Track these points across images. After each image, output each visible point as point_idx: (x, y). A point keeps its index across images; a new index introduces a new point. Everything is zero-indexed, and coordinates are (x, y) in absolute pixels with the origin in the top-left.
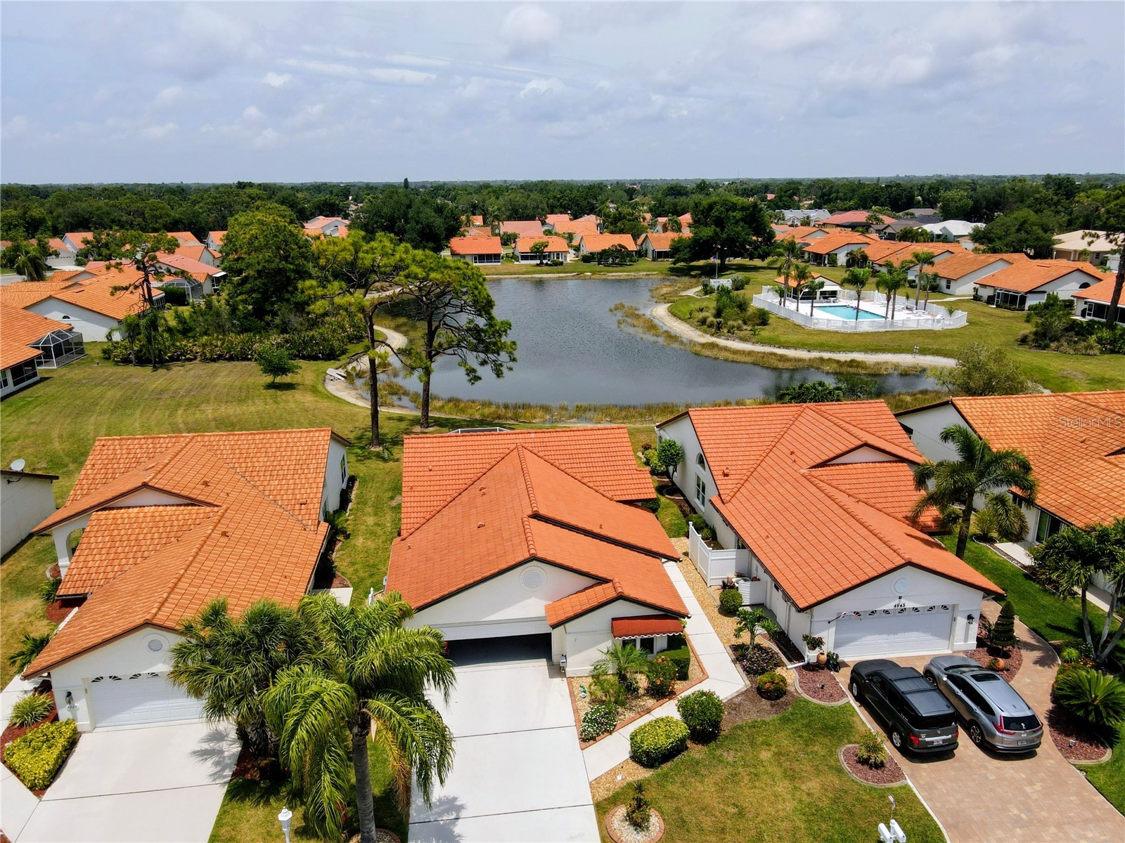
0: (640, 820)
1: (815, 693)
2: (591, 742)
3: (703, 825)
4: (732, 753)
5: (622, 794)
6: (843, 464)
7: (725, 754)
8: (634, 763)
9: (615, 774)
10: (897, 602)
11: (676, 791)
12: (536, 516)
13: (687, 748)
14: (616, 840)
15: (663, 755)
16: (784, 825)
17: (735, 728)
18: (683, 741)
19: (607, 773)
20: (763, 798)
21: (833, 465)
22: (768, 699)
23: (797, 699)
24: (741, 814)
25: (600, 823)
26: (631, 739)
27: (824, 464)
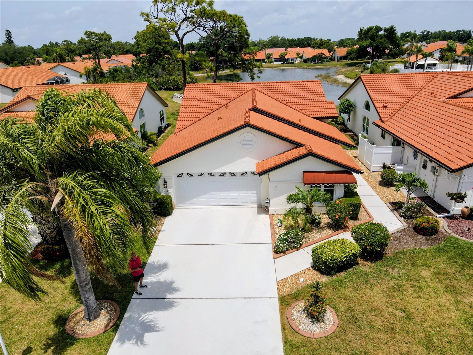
0: (316, 314)
1: (462, 233)
2: (282, 254)
3: (374, 324)
4: (396, 270)
5: (302, 292)
6: (467, 97)
7: (391, 270)
8: (314, 271)
9: (298, 277)
11: (349, 294)
12: (255, 109)
13: (358, 264)
14: (295, 328)
15: (339, 266)
16: (452, 331)
17: (398, 253)
18: (355, 256)
19: (292, 276)
20: (428, 307)
21: (461, 98)
22: (423, 235)
23: (448, 238)
24: (409, 317)
25: (282, 313)
26: (313, 252)
27: (456, 97)
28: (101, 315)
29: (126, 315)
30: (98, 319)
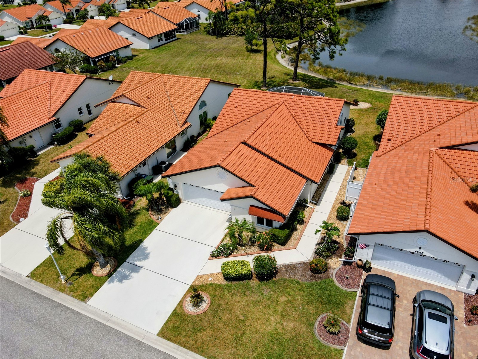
1: (341, 279)
2: (214, 258)
4: (269, 290)
7: (265, 290)
8: (222, 275)
9: (210, 276)
10: (418, 250)
11: (227, 296)
12: (245, 143)
13: (251, 279)
17: (282, 279)
22: (312, 272)
23: (328, 278)
24: (244, 321)
25: (185, 295)
27: (451, 147)
28: (107, 267)
29: (118, 270)
30: (105, 269)
